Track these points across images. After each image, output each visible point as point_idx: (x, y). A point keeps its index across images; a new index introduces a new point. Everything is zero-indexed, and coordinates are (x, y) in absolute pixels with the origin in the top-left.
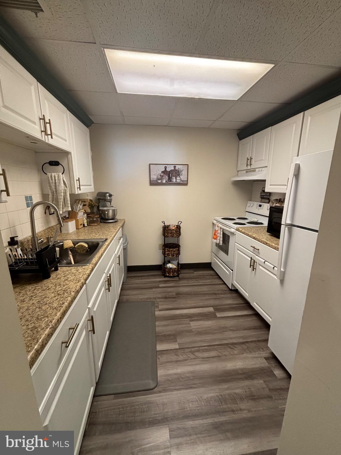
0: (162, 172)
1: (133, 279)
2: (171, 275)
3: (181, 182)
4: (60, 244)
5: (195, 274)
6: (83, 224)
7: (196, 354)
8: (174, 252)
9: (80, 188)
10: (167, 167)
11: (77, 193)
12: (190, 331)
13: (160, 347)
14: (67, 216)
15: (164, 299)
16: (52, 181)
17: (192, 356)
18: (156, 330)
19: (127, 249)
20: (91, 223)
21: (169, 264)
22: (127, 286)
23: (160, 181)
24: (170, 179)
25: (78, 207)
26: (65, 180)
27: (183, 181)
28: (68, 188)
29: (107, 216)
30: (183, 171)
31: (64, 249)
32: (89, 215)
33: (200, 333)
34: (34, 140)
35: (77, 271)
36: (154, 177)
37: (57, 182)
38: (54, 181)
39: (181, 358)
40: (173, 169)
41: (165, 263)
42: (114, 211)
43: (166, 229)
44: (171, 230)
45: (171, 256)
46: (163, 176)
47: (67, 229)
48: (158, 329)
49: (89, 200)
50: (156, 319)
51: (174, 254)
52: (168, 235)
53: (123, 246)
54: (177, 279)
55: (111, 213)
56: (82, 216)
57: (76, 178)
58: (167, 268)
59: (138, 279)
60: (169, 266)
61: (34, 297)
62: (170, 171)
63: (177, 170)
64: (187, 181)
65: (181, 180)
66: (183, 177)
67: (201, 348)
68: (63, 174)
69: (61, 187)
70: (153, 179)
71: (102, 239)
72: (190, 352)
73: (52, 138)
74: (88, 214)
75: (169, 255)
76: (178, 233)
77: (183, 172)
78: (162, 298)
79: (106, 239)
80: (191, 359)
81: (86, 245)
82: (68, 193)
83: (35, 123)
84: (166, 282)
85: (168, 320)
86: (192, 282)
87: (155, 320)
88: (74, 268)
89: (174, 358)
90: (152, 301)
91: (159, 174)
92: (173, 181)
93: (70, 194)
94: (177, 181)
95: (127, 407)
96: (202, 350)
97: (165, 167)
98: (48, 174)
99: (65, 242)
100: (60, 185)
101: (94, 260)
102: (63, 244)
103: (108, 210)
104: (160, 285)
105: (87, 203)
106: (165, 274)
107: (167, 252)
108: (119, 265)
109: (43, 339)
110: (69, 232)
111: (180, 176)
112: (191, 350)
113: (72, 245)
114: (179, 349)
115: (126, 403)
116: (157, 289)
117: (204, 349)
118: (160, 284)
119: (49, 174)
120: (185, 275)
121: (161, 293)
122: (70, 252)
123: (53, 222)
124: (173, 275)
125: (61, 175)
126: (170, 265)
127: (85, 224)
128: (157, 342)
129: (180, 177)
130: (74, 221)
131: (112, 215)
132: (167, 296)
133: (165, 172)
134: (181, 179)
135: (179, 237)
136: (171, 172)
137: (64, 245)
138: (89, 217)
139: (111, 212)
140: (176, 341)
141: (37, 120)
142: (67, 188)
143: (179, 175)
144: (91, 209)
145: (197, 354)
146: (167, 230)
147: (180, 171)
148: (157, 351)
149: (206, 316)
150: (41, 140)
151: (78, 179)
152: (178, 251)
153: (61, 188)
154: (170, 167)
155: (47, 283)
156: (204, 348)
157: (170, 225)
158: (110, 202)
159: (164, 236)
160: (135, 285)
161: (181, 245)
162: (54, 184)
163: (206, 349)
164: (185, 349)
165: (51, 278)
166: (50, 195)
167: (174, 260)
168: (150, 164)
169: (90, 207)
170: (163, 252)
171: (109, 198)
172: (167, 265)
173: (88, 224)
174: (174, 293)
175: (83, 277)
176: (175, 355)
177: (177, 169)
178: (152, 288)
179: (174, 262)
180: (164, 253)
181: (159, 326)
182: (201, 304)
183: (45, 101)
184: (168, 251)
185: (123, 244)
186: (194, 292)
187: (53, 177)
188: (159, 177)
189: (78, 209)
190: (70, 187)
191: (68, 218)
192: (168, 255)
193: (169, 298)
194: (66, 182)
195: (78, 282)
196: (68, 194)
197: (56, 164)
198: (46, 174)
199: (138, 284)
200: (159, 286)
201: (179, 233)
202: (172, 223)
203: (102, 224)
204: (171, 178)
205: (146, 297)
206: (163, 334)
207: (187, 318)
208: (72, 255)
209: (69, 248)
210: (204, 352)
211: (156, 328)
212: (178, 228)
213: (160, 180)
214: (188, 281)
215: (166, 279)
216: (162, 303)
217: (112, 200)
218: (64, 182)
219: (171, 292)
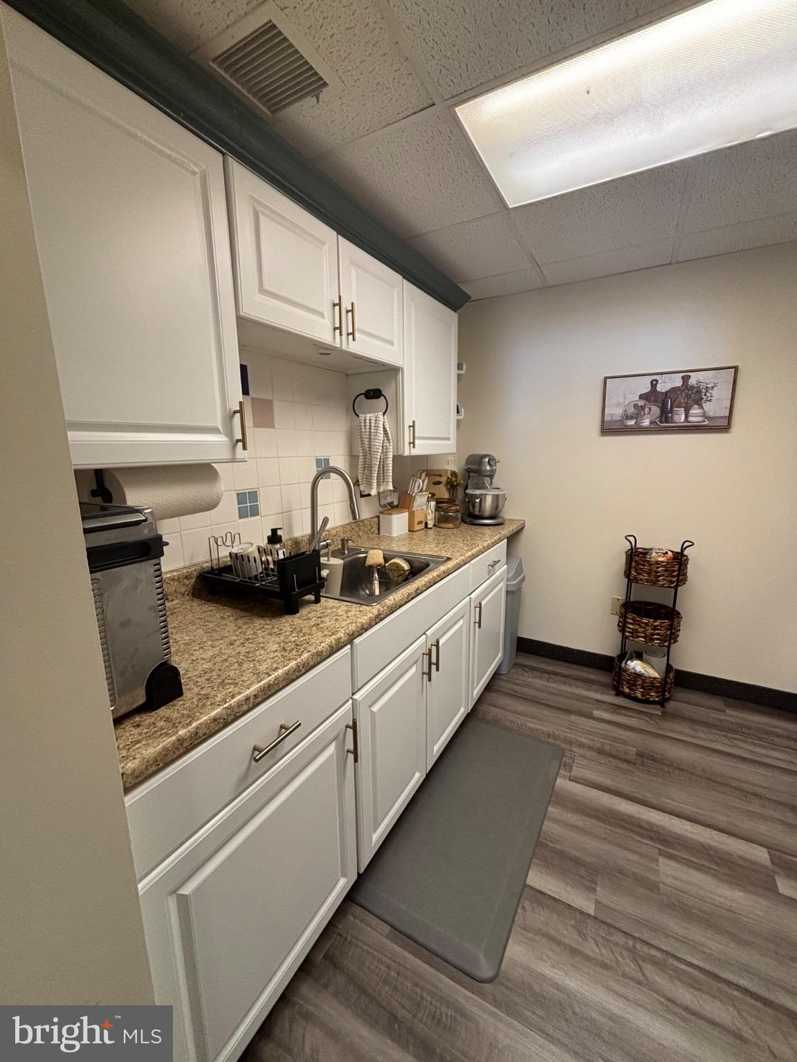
0: (640, 396)
1: (527, 672)
2: (639, 696)
3: (704, 421)
4: (360, 556)
5: (730, 716)
6: (424, 523)
7: (649, 969)
8: (655, 628)
9: (413, 443)
10: (660, 382)
11: (406, 454)
12: (653, 886)
13: (537, 879)
14: (396, 503)
15: (596, 754)
16: (365, 429)
17: (631, 968)
18: (544, 827)
19: (520, 594)
20: (442, 520)
21: (635, 662)
22: (508, 685)
23: (631, 423)
24: (665, 415)
25: (417, 485)
26: (387, 426)
27: (714, 418)
28: (391, 444)
29: (477, 509)
30: (716, 388)
31: (366, 567)
32: (440, 505)
33: (682, 908)
34: (325, 350)
35: (347, 612)
36: (614, 412)
37: (372, 431)
38: (368, 430)
39: (590, 948)
40: (679, 383)
41: (623, 656)
42: (496, 498)
43: (636, 559)
44: (650, 565)
45: (643, 639)
46: (643, 408)
47: (390, 530)
48: (548, 825)
49: (449, 473)
50: (553, 799)
51: (653, 634)
52: (641, 577)
53: (507, 585)
54: (656, 710)
55: (489, 502)
56: (424, 507)
57: (408, 423)
58: (625, 671)
59: (541, 678)
60: (634, 668)
61: (250, 641)
62: (667, 392)
63: (692, 387)
64: (730, 417)
65: (704, 415)
66: (715, 406)
67: (671, 961)
68: (384, 413)
69: (377, 441)
70: (612, 416)
71: (442, 557)
72: (631, 951)
73: (354, 340)
74: (439, 502)
75: (638, 637)
76: (674, 577)
77: (715, 393)
78: (590, 748)
79: (449, 559)
80: (625, 975)
81: (406, 566)
82: (391, 453)
83: (321, 315)
84: (617, 708)
85: (589, 816)
86: (711, 737)
87: (549, 802)
88: (347, 606)
89: (569, 935)
90: (558, 746)
91: (632, 404)
92: (677, 421)
93: (394, 456)
94: (690, 419)
95: (406, 978)
96: (676, 970)
97: (652, 382)
98: (360, 415)
99: (371, 552)
100: (376, 437)
101: (391, 598)
102: (366, 557)
103: (483, 498)
104: (596, 713)
105: (444, 479)
106: (618, 687)
107: (631, 626)
108: (480, 627)
109: (201, 724)
110: (390, 533)
111: (704, 405)
112: (634, 947)
113: (382, 561)
114: (595, 918)
115: (408, 966)
116: (584, 719)
117: (682, 970)
118: (598, 709)
119: (362, 416)
120: (688, 710)
121: (589, 733)
122: (376, 575)
123: (366, 511)
124: (643, 696)
125: (382, 417)
126: (636, 666)
127: (429, 522)
128: (534, 860)
129: (702, 408)
130: (406, 515)
131: (492, 507)
132: (607, 748)
133: (652, 396)
134: (704, 412)
135: (676, 588)
136: (672, 395)
137: (367, 559)
138: (440, 507)
139: (489, 500)
140: (594, 890)
141: (327, 309)
142: (389, 443)
143: (699, 402)
144: (451, 491)
145: (651, 972)
146: (636, 562)
147: (704, 391)
148: (525, 885)
149: (730, 868)
150: (334, 346)
151: (412, 424)
152: (668, 629)
153: (377, 444)
154: (671, 379)
155: (287, 623)
156: (684, 967)
157: (651, 549)
158: (491, 477)
159: (626, 577)
160: (525, 690)
161: (682, 614)
162: (368, 436)
163: (692, 977)
164: (612, 930)
165: (298, 615)
166: (361, 457)
167: (653, 653)
168: (606, 378)
169: (449, 486)
170: (619, 621)
171: (488, 468)
172: (629, 662)
173: (437, 524)
174: (632, 746)
175: (345, 628)
176: (574, 927)
177: (694, 383)
178: (568, 711)
179: (653, 660)
180: (622, 628)
181: (556, 821)
182: (721, 819)
183: (352, 269)
184: (635, 622)
185: (508, 580)
186: (703, 770)
187: (368, 421)
188: (631, 410)
189: (416, 490)
190: (395, 441)
191: (397, 506)
192: (635, 633)
193: (611, 755)
194: (389, 432)
195: (330, 636)
196: (390, 455)
197: (375, 394)
198: (358, 416)
199: (536, 689)
200: (592, 714)
201: (678, 575)
202: (660, 543)
203: (464, 526)
204: (671, 412)
205: (545, 729)
206: (558, 847)
207: (651, 839)
208: (379, 581)
209: (375, 566)
210: (680, 980)
211: (546, 822)
212: (679, 560)
213: (632, 418)
214: (696, 730)
215: (620, 701)
216: (585, 762)
217: (497, 472)
218: (385, 430)
219: (624, 742)
